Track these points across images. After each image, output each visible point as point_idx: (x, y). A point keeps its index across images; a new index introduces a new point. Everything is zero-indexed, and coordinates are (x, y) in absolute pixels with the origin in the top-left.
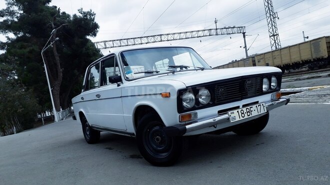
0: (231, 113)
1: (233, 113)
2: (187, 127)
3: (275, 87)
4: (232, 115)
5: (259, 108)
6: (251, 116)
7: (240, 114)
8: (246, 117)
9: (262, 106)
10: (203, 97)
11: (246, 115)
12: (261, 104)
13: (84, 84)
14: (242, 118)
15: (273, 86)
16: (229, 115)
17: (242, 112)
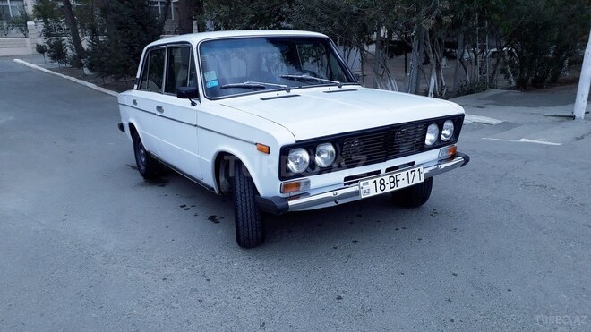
0: (364, 184)
1: (367, 183)
2: (291, 203)
3: (448, 139)
4: (365, 187)
5: (411, 176)
6: (395, 188)
7: (378, 185)
8: (388, 189)
9: (417, 173)
10: (323, 156)
11: (388, 186)
12: (417, 169)
13: (138, 76)
14: (379, 192)
15: (444, 135)
16: (359, 185)
17: (382, 182)
